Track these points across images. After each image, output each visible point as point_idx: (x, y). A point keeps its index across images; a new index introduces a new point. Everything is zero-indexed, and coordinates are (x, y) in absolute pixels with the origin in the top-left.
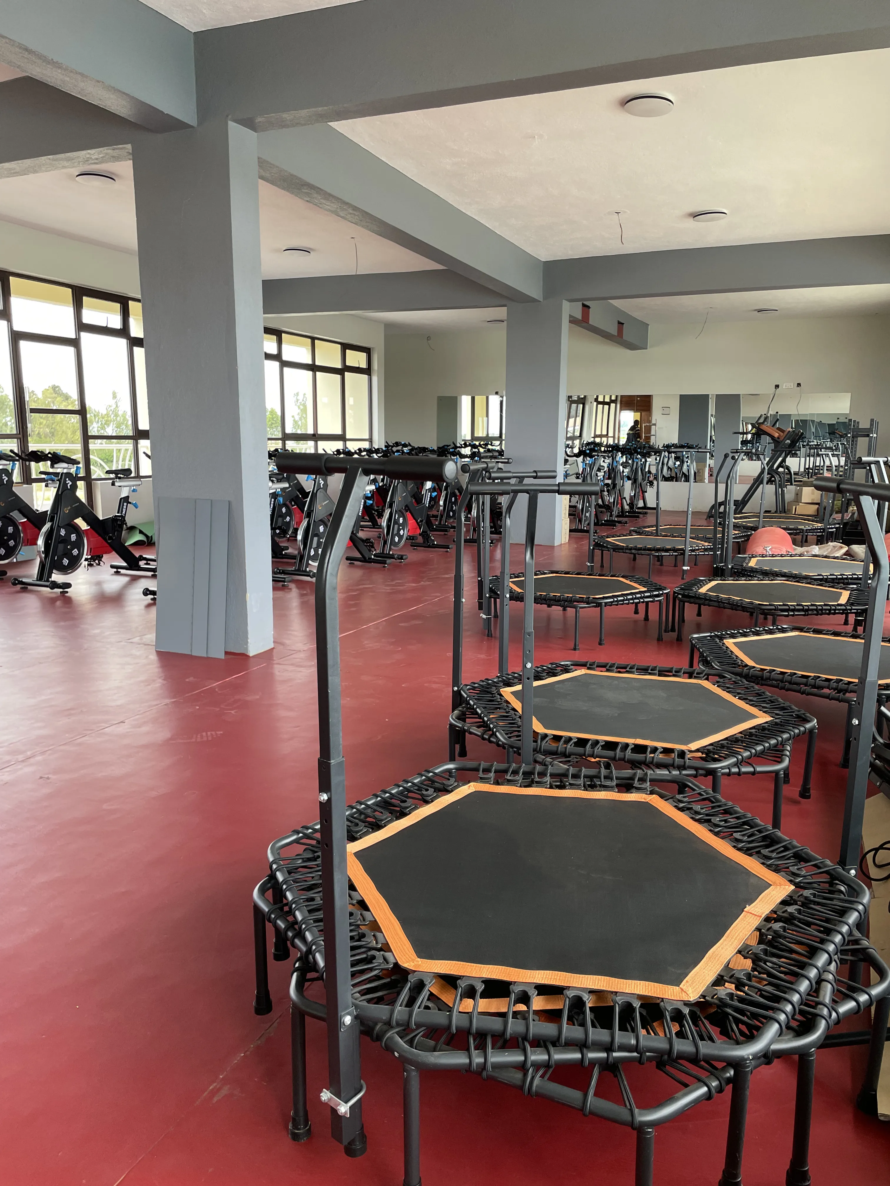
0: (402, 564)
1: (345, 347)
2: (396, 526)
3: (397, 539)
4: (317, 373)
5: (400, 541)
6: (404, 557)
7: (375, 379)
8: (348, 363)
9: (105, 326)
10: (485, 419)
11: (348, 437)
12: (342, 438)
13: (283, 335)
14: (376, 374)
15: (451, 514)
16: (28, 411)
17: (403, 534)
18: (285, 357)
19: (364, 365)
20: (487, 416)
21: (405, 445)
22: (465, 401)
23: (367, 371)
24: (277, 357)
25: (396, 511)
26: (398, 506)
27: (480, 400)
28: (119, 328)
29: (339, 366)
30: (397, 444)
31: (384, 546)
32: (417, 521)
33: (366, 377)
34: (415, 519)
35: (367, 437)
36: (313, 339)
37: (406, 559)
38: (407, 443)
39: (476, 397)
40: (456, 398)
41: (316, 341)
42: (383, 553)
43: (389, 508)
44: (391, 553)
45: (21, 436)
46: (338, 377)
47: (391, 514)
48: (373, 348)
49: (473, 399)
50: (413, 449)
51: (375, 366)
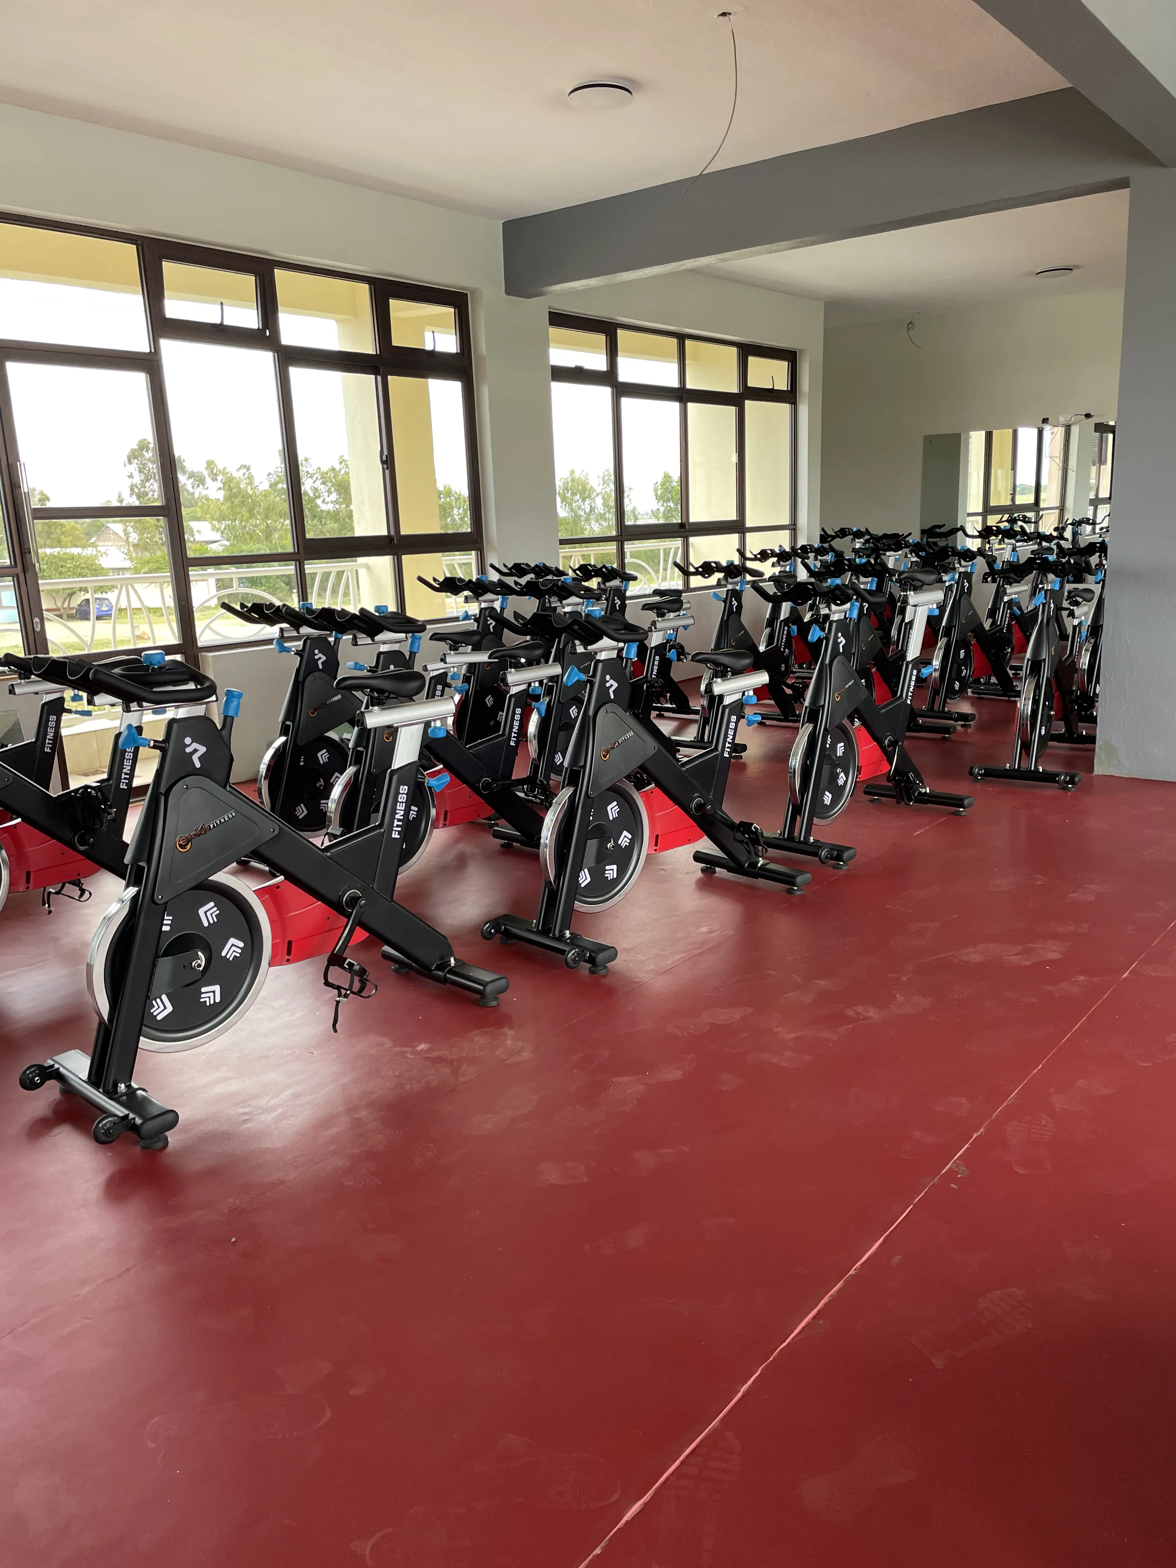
0: (841, 872)
1: (746, 351)
2: (826, 769)
3: (828, 798)
4: (690, 405)
5: (835, 802)
6: (846, 855)
7: (804, 410)
8: (751, 383)
9: (219, 322)
10: (1010, 472)
11: (748, 524)
12: (738, 527)
13: (620, 332)
14: (807, 401)
15: (957, 685)
16: (28, 516)
17: (846, 782)
18: (624, 376)
19: (782, 384)
20: (1014, 467)
21: (858, 534)
22: (976, 440)
23: (790, 396)
24: (608, 377)
25: (825, 729)
26: (832, 716)
27: (1001, 437)
28: (256, 327)
29: (733, 388)
30: (843, 533)
31: (794, 819)
32: (880, 743)
33: (786, 407)
34: (875, 738)
35: (786, 521)
36: (681, 338)
37: (850, 859)
38: (863, 530)
39: (995, 432)
40: (959, 435)
41: (688, 343)
42: (791, 838)
43: (809, 721)
44: (812, 839)
45: (19, 569)
46: (732, 410)
47: (812, 739)
48: (800, 350)
49: (989, 437)
50: (876, 539)
51: (805, 384)
